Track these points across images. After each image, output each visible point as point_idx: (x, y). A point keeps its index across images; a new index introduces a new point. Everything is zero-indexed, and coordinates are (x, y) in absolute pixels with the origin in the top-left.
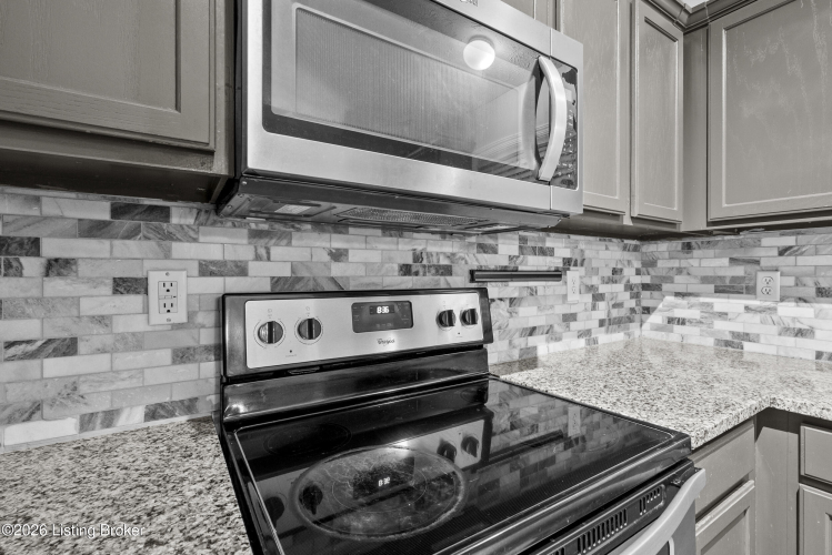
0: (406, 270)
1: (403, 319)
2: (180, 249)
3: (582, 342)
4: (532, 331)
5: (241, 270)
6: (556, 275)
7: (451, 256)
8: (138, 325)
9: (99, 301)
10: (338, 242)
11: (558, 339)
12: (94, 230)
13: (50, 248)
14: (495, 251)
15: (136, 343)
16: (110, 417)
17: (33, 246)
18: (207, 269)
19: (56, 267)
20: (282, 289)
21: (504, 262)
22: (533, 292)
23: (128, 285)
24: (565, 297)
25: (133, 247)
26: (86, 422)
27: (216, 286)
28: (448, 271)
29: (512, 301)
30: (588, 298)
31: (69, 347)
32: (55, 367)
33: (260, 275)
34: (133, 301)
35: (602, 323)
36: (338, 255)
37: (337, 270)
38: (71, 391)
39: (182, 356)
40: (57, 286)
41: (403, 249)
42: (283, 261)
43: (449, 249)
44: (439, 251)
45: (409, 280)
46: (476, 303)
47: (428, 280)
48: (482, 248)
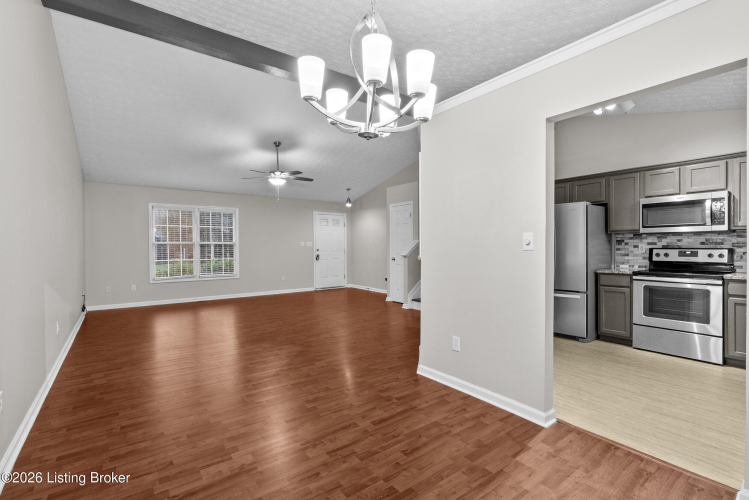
0: (703, 243)
1: (695, 254)
2: (644, 241)
5: (655, 244)
7: (723, 240)
8: (637, 253)
9: (631, 249)
10: (679, 238)
12: (631, 238)
13: (626, 241)
15: (637, 255)
16: (633, 266)
17: (623, 241)
18: (649, 244)
19: (626, 244)
20: (664, 248)
23: (636, 247)
25: (636, 241)
26: (630, 266)
27: (651, 247)
28: (722, 243)
31: (627, 255)
32: (626, 258)
33: (660, 245)
34: (636, 249)
36: (679, 241)
37: (679, 244)
38: (628, 262)
39: (644, 258)
40: (626, 246)
41: (702, 239)
42: (664, 242)
43: (721, 237)
44: (719, 238)
45: (704, 246)
46: (725, 252)
47: (712, 246)
48: (738, 236)
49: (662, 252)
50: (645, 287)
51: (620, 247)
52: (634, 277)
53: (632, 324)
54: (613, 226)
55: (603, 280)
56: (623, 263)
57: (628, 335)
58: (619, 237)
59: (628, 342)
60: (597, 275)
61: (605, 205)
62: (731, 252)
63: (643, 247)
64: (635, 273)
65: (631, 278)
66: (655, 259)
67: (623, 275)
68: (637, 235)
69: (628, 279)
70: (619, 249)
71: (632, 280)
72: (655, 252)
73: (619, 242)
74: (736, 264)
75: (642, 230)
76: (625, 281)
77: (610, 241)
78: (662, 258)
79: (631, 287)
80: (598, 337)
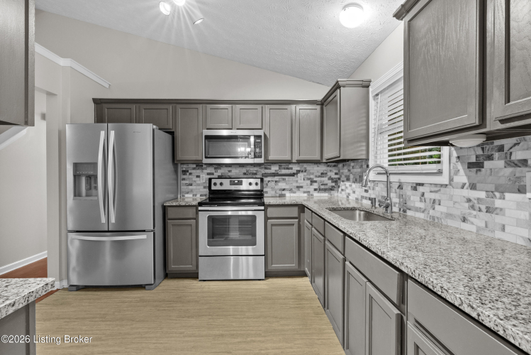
0: (245, 174)
1: (240, 183)
2: (205, 171)
3: (306, 195)
4: (284, 190)
5: (213, 174)
6: (293, 175)
7: (257, 171)
8: (199, 182)
9: (195, 179)
10: (230, 169)
11: (295, 193)
12: (194, 169)
13: (190, 171)
14: (270, 169)
15: (199, 185)
16: (196, 195)
17: (188, 171)
18: (208, 174)
19: (190, 174)
20: (220, 177)
21: (274, 172)
22: (284, 179)
23: (198, 176)
24: (297, 181)
25: (198, 171)
26: (193, 195)
27: (210, 176)
28: (256, 174)
29: (276, 181)
30: (309, 182)
31: (191, 185)
32: (190, 187)
33: (216, 175)
34: (198, 179)
35: (315, 190)
36: (230, 171)
37: (230, 174)
38: (192, 191)
39: (205, 187)
40: (190, 176)
41: (244, 170)
42: (219, 172)
43: (256, 169)
44: (253, 170)
45: (245, 176)
46: (259, 181)
47: (250, 176)
48: (266, 168)
49: (218, 181)
50: (209, 217)
51: (185, 177)
52: (200, 208)
53: (198, 256)
54: (180, 156)
55: (171, 213)
56: (188, 193)
57: (195, 268)
58: (185, 167)
59: (194, 276)
60: (164, 208)
61: (172, 133)
62: (262, 180)
63: (204, 177)
64: (201, 204)
65: (197, 209)
66: (213, 188)
67: (189, 206)
68: (199, 165)
69: (194, 210)
70: (184, 179)
71: (198, 211)
72: (213, 181)
73: (185, 172)
74: (265, 190)
75: (205, 161)
76: (191, 212)
77: (176, 171)
78: (218, 187)
79: (196, 219)
80: (167, 276)
